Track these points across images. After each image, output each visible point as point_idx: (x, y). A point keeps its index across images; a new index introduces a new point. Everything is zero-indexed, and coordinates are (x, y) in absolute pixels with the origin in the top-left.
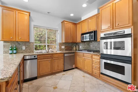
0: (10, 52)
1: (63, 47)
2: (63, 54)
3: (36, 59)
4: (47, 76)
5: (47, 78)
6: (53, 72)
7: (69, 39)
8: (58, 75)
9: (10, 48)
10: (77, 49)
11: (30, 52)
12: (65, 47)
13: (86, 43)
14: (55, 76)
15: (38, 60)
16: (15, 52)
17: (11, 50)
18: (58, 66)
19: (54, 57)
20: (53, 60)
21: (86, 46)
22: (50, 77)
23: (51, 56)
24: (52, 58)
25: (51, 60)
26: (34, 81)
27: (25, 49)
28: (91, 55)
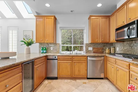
0: (42, 51)
1: (90, 49)
2: (86, 57)
3: (57, 59)
4: (67, 79)
5: (66, 81)
6: (73, 76)
7: (97, 39)
8: (78, 81)
9: (42, 49)
10: (112, 52)
11: (56, 53)
12: (93, 49)
13: (125, 43)
14: (74, 81)
15: (58, 60)
16: (44, 51)
17: (42, 50)
18: (79, 71)
19: (74, 60)
20: (73, 63)
21: (125, 48)
22: (69, 81)
23: (71, 58)
24: (72, 61)
25: (71, 63)
26: (54, 81)
27: (52, 49)
28: (128, 64)
